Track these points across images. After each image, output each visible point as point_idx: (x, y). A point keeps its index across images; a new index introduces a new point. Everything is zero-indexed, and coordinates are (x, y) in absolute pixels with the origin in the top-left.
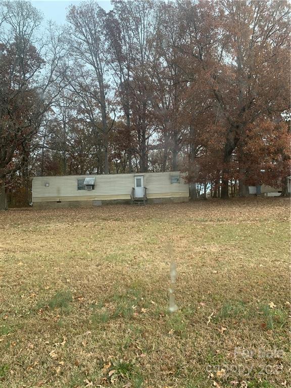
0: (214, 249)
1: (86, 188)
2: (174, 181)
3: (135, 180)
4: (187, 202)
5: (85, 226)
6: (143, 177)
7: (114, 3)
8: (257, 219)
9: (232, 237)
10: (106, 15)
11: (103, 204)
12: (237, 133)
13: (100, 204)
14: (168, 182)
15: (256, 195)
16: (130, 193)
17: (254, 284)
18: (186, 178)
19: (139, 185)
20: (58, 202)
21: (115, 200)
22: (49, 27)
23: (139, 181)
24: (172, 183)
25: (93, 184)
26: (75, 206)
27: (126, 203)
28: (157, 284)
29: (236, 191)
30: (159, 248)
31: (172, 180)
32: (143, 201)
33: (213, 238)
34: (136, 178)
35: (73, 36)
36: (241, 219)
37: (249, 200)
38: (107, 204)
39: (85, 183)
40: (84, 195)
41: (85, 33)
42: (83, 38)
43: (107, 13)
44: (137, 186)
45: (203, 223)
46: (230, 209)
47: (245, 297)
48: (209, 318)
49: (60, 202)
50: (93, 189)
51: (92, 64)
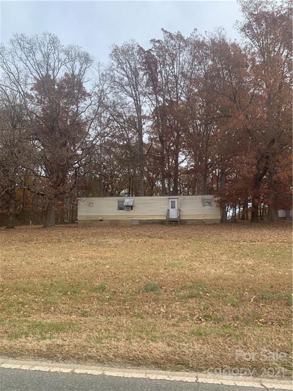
0: (250, 262)
1: (125, 208)
2: (205, 204)
3: (170, 202)
4: (218, 224)
5: (137, 242)
6: (177, 199)
7: (152, 42)
8: (285, 241)
9: (264, 254)
10: (145, 52)
11: (139, 223)
12: (267, 163)
13: (138, 223)
14: (200, 205)
15: (285, 218)
16: (166, 214)
17: (281, 284)
18: (218, 201)
19: (173, 207)
20: (100, 220)
21: (151, 220)
22: (98, 68)
23: (173, 203)
24: (204, 206)
25: (132, 205)
26: (115, 224)
27: (162, 223)
28: (213, 282)
29: (264, 214)
30: (206, 260)
31: (205, 203)
32: (177, 221)
33: (248, 255)
34: (170, 200)
35: (116, 72)
36: (271, 240)
37: (278, 224)
38: (144, 224)
39: (125, 204)
40: (123, 215)
41: (125, 68)
42: (124, 73)
43: (146, 50)
44: (172, 208)
45: (237, 243)
46: (260, 231)
47: (275, 291)
48: (252, 299)
49: (102, 220)
50: (132, 209)
51: (131, 96)
